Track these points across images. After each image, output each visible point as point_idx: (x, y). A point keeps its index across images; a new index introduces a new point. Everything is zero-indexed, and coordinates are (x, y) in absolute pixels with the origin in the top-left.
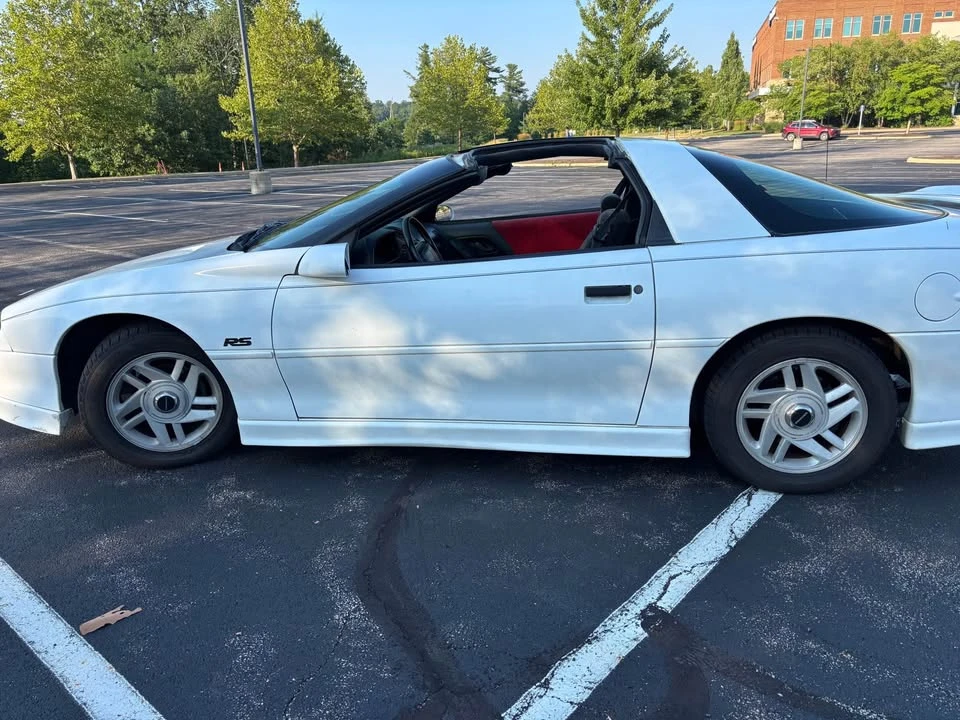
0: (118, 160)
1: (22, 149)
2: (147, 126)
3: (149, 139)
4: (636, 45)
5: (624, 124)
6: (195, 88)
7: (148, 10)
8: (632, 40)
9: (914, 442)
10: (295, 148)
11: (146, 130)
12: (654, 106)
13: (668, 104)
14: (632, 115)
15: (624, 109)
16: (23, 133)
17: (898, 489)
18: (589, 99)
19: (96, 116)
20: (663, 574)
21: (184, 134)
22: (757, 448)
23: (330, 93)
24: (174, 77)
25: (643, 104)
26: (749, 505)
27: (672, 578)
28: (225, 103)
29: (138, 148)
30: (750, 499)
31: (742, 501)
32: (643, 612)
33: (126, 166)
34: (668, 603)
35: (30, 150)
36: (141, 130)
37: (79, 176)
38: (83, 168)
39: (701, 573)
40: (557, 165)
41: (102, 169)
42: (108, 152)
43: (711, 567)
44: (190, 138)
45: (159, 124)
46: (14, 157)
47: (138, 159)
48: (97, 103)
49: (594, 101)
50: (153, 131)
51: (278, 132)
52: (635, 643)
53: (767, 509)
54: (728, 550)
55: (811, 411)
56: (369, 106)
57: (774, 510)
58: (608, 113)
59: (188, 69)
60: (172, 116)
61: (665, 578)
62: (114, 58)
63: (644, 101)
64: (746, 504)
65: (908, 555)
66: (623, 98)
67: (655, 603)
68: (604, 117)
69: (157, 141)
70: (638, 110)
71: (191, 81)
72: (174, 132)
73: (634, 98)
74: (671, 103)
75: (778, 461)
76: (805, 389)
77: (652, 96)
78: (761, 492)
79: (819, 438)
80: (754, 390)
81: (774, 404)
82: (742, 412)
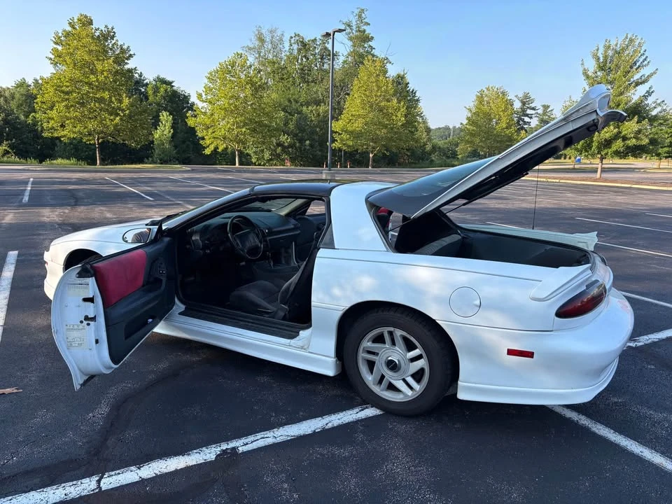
0: (267, 155)
1: (212, 148)
2: (286, 136)
3: (286, 144)
4: (623, 98)
5: (606, 154)
6: (319, 115)
7: (302, 67)
8: (621, 94)
9: (461, 395)
10: (371, 155)
11: (285, 139)
12: (632, 142)
13: (645, 141)
14: (614, 148)
15: (608, 143)
19: (254, 130)
20: (259, 435)
21: (308, 142)
22: (369, 379)
23: (400, 119)
24: (308, 107)
25: (624, 141)
26: (358, 413)
27: (262, 438)
29: (279, 150)
30: (363, 410)
31: (357, 410)
32: (227, 449)
33: (271, 160)
34: (243, 449)
35: (216, 148)
36: (283, 139)
37: (240, 165)
38: (245, 160)
40: (549, 180)
41: (257, 160)
42: (262, 151)
43: (292, 438)
44: (311, 145)
45: (296, 135)
46: (208, 152)
47: (278, 156)
48: (256, 122)
50: (289, 140)
51: (361, 145)
52: (203, 462)
53: (363, 418)
54: (311, 433)
55: (397, 361)
56: (428, 130)
57: (367, 419)
58: (594, 145)
59: (318, 103)
60: (302, 130)
62: (273, 95)
63: (625, 139)
64: (356, 412)
66: (607, 135)
67: (238, 447)
68: (591, 148)
69: (291, 146)
70: (618, 145)
71: (317, 110)
72: (302, 141)
73: (616, 137)
74: (647, 141)
75: (382, 390)
76: (397, 348)
77: (632, 135)
78: (374, 408)
79: (404, 380)
80: (368, 342)
81: (380, 353)
82: (362, 355)
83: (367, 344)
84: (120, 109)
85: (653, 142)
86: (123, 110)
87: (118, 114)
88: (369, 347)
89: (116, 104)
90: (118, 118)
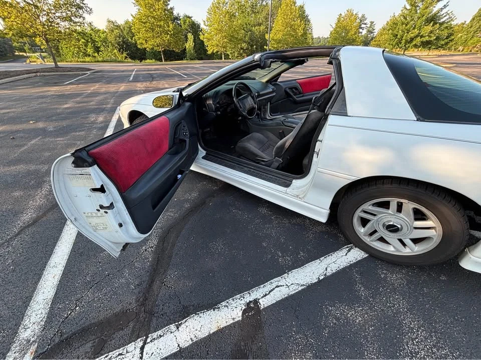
0: (236, 55)
1: (211, 50)
3: (245, 48)
4: (428, 10)
5: (409, 47)
6: (260, 32)
7: (252, 4)
8: (427, 8)
9: (467, 265)
11: (244, 45)
12: (427, 38)
14: (414, 43)
15: (412, 39)
16: (212, 45)
17: (443, 278)
18: (397, 35)
19: (231, 40)
20: (275, 282)
21: (255, 46)
22: (361, 231)
23: (300, 32)
24: (255, 27)
25: (421, 38)
26: (346, 255)
27: (277, 287)
28: (267, 37)
29: (242, 51)
30: (349, 251)
31: (345, 251)
32: (250, 302)
33: (238, 56)
34: (264, 303)
35: (213, 51)
36: (243, 45)
37: (225, 59)
38: (227, 57)
39: (293, 290)
41: (232, 57)
42: (234, 52)
43: (303, 288)
44: (256, 48)
45: (249, 43)
46: (209, 52)
48: (231, 36)
49: (399, 37)
51: (280, 47)
52: (232, 322)
53: (354, 261)
54: (316, 281)
55: (399, 226)
57: (358, 264)
58: (404, 41)
59: (260, 25)
60: (252, 41)
61: (274, 285)
62: (238, 21)
64: (345, 254)
65: (422, 334)
66: (412, 35)
67: (259, 299)
68: (401, 43)
70: (418, 40)
71: (259, 29)
72: (252, 46)
73: (418, 35)
74: (435, 38)
75: (371, 241)
76: (401, 215)
77: (427, 34)
78: (357, 249)
79: (401, 240)
80: (369, 205)
81: (380, 216)
82: (359, 213)
83: (368, 206)
84: (168, 30)
85: (438, 39)
86: (170, 32)
87: (168, 34)
88: (370, 210)
89: (166, 29)
90: (169, 36)
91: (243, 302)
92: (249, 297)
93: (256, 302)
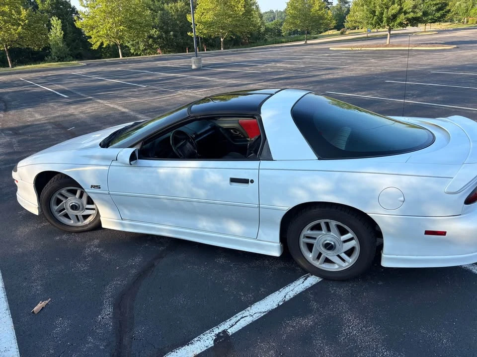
0: (142, 47)
1: (98, 44)
2: (155, 30)
3: (156, 36)
5: (393, 26)
6: (177, 11)
9: (385, 264)
10: (222, 40)
11: (154, 32)
12: (411, 15)
13: (420, 14)
14: (398, 21)
15: (395, 17)
16: (99, 36)
17: (380, 283)
18: (374, 12)
19: (130, 27)
20: (239, 315)
21: (172, 33)
22: (310, 256)
23: (240, 9)
24: (168, 4)
25: (405, 14)
26: (303, 282)
27: (242, 318)
28: (190, 18)
29: (150, 41)
30: (306, 279)
31: (302, 280)
32: (219, 333)
33: (145, 50)
34: (231, 331)
35: (102, 44)
36: (153, 32)
37: (123, 56)
38: (126, 52)
39: (256, 317)
40: (354, 49)
41: (135, 51)
42: (138, 43)
43: (265, 314)
44: (174, 35)
45: (161, 28)
46: (95, 47)
47: (150, 46)
48: (130, 21)
49: (377, 13)
50: (157, 33)
51: (214, 32)
52: (206, 348)
53: (310, 286)
54: (276, 307)
55: (333, 244)
56: (261, 16)
57: (313, 287)
58: (385, 19)
60: (166, 24)
61: (239, 317)
63: (405, 13)
64: (302, 282)
66: (393, 11)
67: (227, 330)
68: (382, 22)
69: (160, 37)
70: (402, 18)
71: (175, 7)
72: (167, 32)
73: (400, 11)
74: (421, 13)
75: (320, 264)
76: (332, 233)
77: (411, 10)
78: (313, 276)
79: (339, 256)
80: (308, 230)
81: (318, 238)
82: (303, 240)
83: (307, 232)
84: (19, 19)
85: (425, 14)
86: (23, 21)
87: (19, 24)
88: (310, 234)
89: (16, 16)
90: (20, 27)
91: (213, 334)
92: (217, 331)
93: (225, 332)
